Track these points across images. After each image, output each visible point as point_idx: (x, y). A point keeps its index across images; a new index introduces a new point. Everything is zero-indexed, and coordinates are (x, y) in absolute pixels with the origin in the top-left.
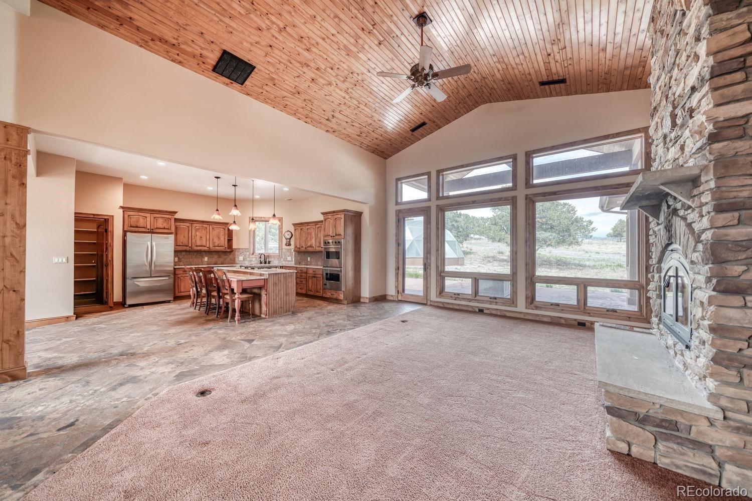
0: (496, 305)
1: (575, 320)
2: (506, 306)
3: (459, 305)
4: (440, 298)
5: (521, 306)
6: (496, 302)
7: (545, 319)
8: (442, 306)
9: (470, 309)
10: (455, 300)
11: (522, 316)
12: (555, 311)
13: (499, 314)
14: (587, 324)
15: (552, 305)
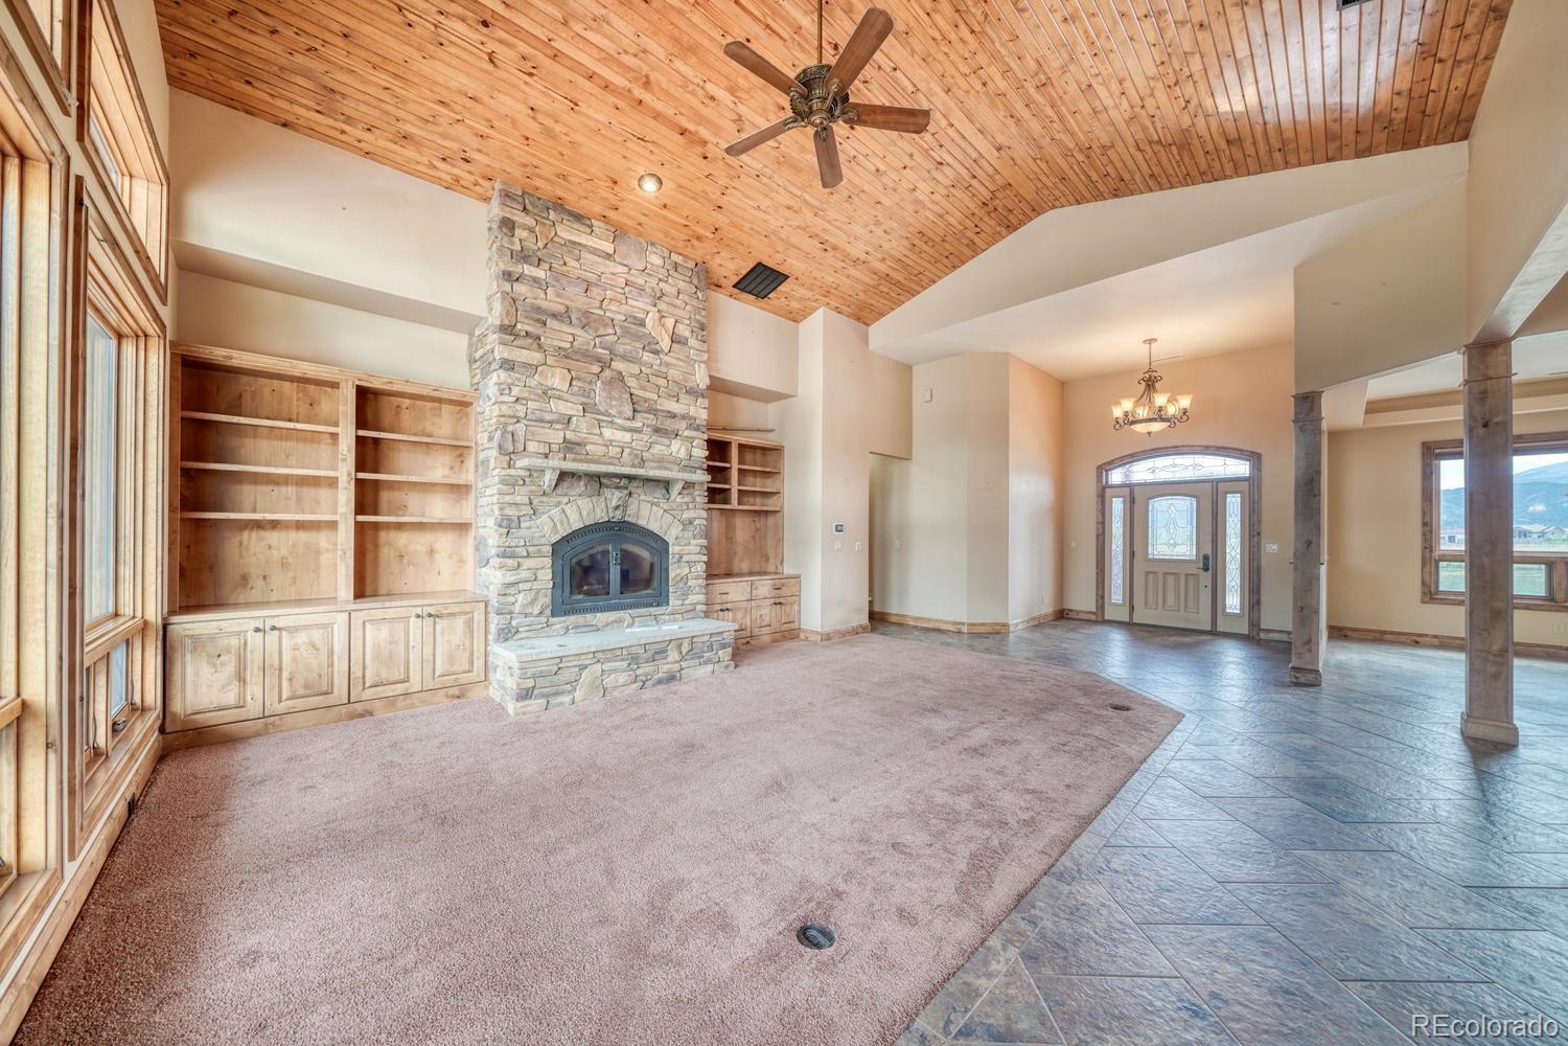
1: (126, 802)
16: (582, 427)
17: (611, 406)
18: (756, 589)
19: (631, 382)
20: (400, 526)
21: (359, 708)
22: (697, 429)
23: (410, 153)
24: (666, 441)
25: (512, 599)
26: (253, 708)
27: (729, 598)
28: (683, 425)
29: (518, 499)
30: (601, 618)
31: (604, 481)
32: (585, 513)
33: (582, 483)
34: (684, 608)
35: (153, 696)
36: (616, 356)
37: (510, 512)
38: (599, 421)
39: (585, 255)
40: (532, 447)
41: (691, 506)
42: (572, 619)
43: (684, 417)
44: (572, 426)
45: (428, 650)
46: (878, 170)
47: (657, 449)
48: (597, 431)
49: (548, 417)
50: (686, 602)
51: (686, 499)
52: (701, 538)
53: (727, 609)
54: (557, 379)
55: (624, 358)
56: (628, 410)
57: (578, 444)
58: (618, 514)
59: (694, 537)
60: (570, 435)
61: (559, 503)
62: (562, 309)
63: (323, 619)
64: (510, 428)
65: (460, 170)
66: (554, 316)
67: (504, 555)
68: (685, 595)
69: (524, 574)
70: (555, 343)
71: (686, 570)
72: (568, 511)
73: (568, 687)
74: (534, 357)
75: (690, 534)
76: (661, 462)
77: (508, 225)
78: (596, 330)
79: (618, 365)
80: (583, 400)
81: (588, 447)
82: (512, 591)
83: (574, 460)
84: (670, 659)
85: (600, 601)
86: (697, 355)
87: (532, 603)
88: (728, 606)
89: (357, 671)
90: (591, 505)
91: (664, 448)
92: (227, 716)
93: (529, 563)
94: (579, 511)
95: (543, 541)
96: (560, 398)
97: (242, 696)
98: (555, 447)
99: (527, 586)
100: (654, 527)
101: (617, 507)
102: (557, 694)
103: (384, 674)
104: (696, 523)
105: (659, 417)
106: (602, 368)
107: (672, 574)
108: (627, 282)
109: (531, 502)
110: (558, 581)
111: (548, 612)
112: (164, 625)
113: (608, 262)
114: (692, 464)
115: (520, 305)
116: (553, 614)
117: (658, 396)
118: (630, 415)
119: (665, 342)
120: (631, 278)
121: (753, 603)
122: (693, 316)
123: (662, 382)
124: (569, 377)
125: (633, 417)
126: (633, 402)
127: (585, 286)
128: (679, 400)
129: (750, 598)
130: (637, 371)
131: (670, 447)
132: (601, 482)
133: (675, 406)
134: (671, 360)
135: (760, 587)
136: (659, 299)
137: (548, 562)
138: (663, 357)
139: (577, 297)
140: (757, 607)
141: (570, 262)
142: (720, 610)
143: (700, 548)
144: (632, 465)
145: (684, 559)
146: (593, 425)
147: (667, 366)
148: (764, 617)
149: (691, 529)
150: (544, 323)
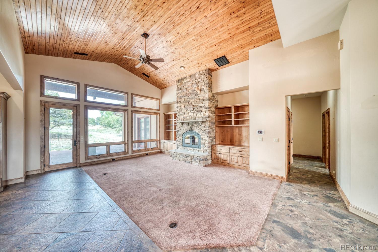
0: (121, 155)
1: (146, 153)
2: (125, 155)
3: (101, 160)
4: (89, 160)
5: (130, 154)
6: (120, 154)
7: (138, 156)
8: (89, 164)
9: (108, 161)
10: (99, 158)
11: (131, 157)
12: (141, 152)
13: (122, 159)
14: (148, 154)
15: (139, 150)
17: (190, 109)
18: (231, 150)
19: (193, 103)
22: (206, 108)
24: (200, 113)
25: (178, 143)
27: (222, 151)
28: (203, 108)
29: (178, 127)
30: (189, 148)
31: (189, 123)
33: (186, 124)
37: (177, 129)
38: (188, 112)
39: (186, 83)
40: (180, 119)
41: (205, 127)
42: (185, 147)
44: (185, 114)
46: (194, 28)
48: (188, 114)
49: (182, 114)
51: (204, 125)
52: (207, 134)
53: (221, 154)
55: (192, 99)
60: (184, 116)
61: (183, 128)
64: (177, 117)
66: (182, 97)
68: (204, 147)
69: (179, 139)
71: (204, 141)
74: (180, 104)
75: (205, 133)
76: (199, 117)
77: (177, 86)
78: (188, 96)
79: (191, 101)
80: (186, 109)
81: (187, 117)
82: (178, 141)
83: (185, 120)
84: (189, 158)
85: (189, 145)
86: (206, 91)
87: (180, 144)
88: (222, 153)
90: (187, 128)
91: (199, 115)
94: (185, 129)
95: (181, 134)
96: (183, 110)
98: (182, 118)
100: (197, 131)
101: (190, 128)
104: (206, 130)
105: (198, 108)
106: (189, 102)
107: (201, 142)
108: (192, 84)
109: (180, 128)
110: (183, 141)
111: (182, 145)
112: (160, 141)
113: (189, 82)
114: (205, 117)
115: (179, 97)
116: (183, 146)
117: (198, 104)
118: (192, 110)
119: (199, 92)
120: (193, 83)
121: (230, 154)
122: (205, 83)
123: (198, 101)
124: (184, 106)
125: (193, 110)
126: (193, 107)
127: (186, 89)
128: (202, 103)
129: (229, 152)
130: (194, 101)
131: (200, 114)
132: (189, 124)
133: (201, 105)
134: (200, 95)
135: (233, 150)
136: (198, 83)
137: (181, 137)
138: (199, 95)
139: (185, 91)
140: (232, 155)
141: (184, 86)
142: (219, 153)
143: (207, 137)
144: (193, 120)
145: (204, 139)
146: (187, 114)
147: (200, 97)
148: (234, 159)
149: (205, 132)
150: (181, 99)
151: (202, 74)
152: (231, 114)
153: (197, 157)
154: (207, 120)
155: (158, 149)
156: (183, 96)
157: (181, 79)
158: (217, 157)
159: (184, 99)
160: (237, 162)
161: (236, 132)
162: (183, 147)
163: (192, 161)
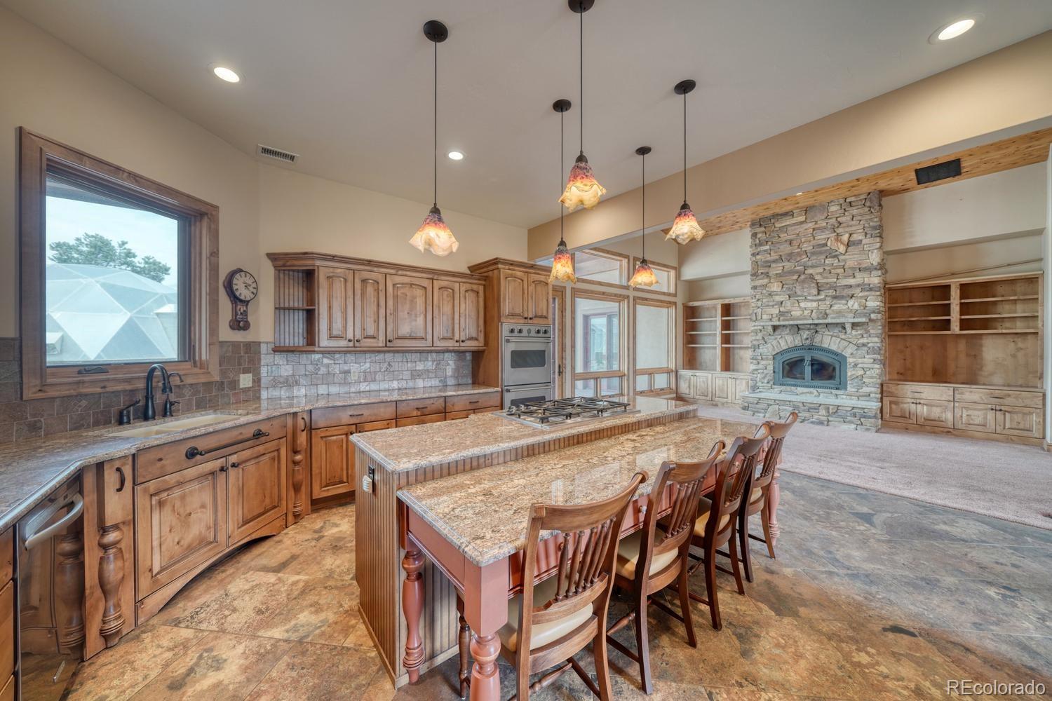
16: (788, 305)
17: (804, 292)
18: (960, 394)
19: (817, 277)
20: (741, 348)
21: (714, 403)
22: (870, 289)
23: (724, 229)
24: (844, 302)
25: (755, 375)
26: (691, 396)
27: (923, 396)
28: (859, 290)
29: (758, 338)
30: (800, 390)
31: (800, 327)
32: (789, 342)
33: (788, 329)
34: (858, 394)
35: (674, 386)
36: (808, 267)
37: (754, 343)
38: (797, 300)
39: (789, 228)
40: (765, 317)
41: (865, 336)
42: (783, 388)
43: (858, 285)
44: (783, 305)
45: (734, 390)
47: (836, 307)
48: (796, 305)
49: (771, 304)
50: (860, 391)
51: (860, 332)
52: (874, 354)
53: (920, 403)
54: (775, 287)
55: (812, 267)
56: (814, 291)
57: (787, 312)
58: (808, 342)
59: (868, 353)
60: (782, 309)
61: (776, 338)
62: (777, 257)
63: (706, 375)
64: (755, 311)
65: (738, 225)
66: (774, 262)
67: (752, 359)
68: (860, 387)
69: (760, 366)
70: (775, 273)
71: (861, 372)
72: (780, 342)
73: (763, 411)
74: (765, 281)
75: (865, 352)
76: (839, 313)
77: (754, 235)
78: (796, 259)
79: (810, 271)
80: (789, 293)
81: (793, 313)
82: (756, 372)
83: (783, 320)
84: (820, 413)
85: (799, 382)
86: (869, 247)
87: (764, 378)
88: (922, 401)
89: (714, 392)
90: (792, 339)
91: (841, 306)
92: (687, 396)
93: (763, 362)
94: (786, 341)
95: (768, 354)
96: (777, 295)
97: (690, 392)
98: (774, 316)
99: (762, 371)
100: (834, 347)
101: (807, 339)
102: (758, 412)
103: (721, 395)
104: (869, 345)
105: (838, 290)
106: (799, 276)
107: (849, 374)
108: (814, 229)
109: (763, 338)
110: (774, 372)
111: (772, 383)
112: (677, 372)
113: (802, 226)
114: (865, 311)
115: (759, 263)
116: (774, 384)
117: (837, 279)
118: (816, 293)
119: (842, 249)
120: (817, 226)
121: (956, 404)
122: (866, 225)
123: (840, 271)
124: (781, 285)
125: (819, 294)
126: (818, 287)
127: (789, 243)
128: (854, 277)
129: (952, 399)
130: (822, 270)
131: (846, 304)
132: (798, 328)
133: (851, 281)
134: (847, 257)
135: (967, 394)
136: (838, 227)
137: (771, 362)
138: (841, 257)
139: (785, 249)
140: (962, 408)
141: (782, 235)
142: (913, 403)
143: (874, 360)
144: (818, 318)
145: (860, 365)
146: (794, 303)
147: (845, 261)
148: (973, 417)
149: (866, 349)
150: (770, 266)
151: (853, 204)
152: (950, 304)
153: (853, 408)
154: (871, 320)
155: (671, 393)
156: (777, 260)
157: (769, 219)
158: (905, 412)
159: (782, 268)
160: (982, 423)
161: (959, 350)
162: (773, 386)
163: (830, 419)
